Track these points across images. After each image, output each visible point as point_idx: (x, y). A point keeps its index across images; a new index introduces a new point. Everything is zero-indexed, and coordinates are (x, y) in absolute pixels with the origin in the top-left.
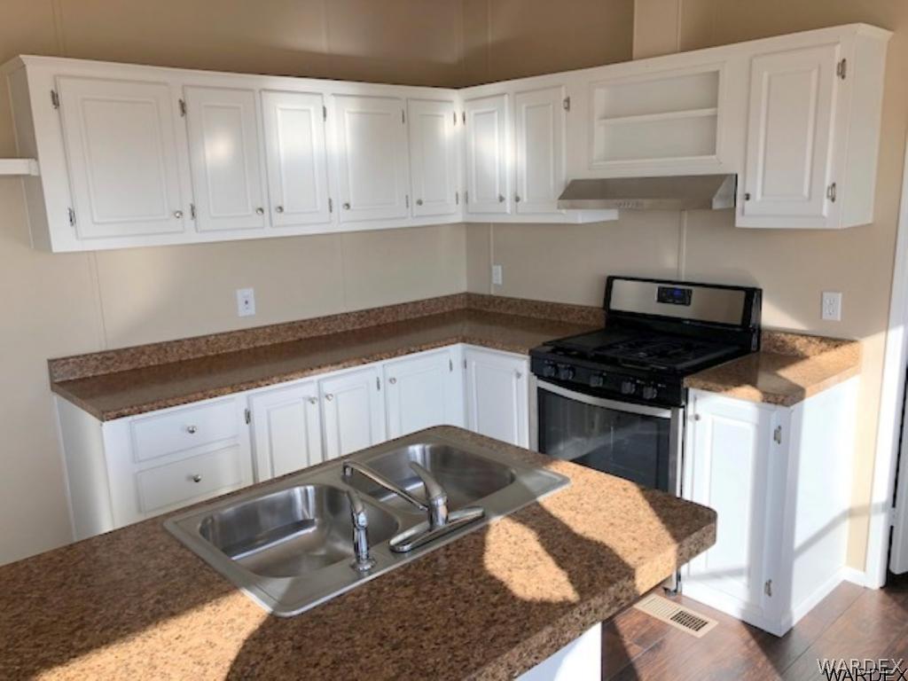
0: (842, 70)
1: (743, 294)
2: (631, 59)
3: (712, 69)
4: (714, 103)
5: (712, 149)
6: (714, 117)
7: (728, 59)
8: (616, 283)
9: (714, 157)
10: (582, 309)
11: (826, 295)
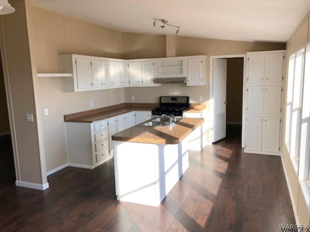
0: (202, 62)
1: (186, 98)
2: (166, 57)
3: (181, 60)
4: (182, 65)
5: (182, 73)
6: (182, 68)
7: (184, 59)
8: (162, 98)
9: (182, 75)
10: (154, 104)
11: (200, 97)
